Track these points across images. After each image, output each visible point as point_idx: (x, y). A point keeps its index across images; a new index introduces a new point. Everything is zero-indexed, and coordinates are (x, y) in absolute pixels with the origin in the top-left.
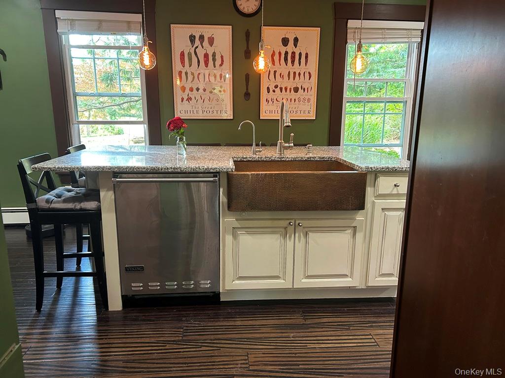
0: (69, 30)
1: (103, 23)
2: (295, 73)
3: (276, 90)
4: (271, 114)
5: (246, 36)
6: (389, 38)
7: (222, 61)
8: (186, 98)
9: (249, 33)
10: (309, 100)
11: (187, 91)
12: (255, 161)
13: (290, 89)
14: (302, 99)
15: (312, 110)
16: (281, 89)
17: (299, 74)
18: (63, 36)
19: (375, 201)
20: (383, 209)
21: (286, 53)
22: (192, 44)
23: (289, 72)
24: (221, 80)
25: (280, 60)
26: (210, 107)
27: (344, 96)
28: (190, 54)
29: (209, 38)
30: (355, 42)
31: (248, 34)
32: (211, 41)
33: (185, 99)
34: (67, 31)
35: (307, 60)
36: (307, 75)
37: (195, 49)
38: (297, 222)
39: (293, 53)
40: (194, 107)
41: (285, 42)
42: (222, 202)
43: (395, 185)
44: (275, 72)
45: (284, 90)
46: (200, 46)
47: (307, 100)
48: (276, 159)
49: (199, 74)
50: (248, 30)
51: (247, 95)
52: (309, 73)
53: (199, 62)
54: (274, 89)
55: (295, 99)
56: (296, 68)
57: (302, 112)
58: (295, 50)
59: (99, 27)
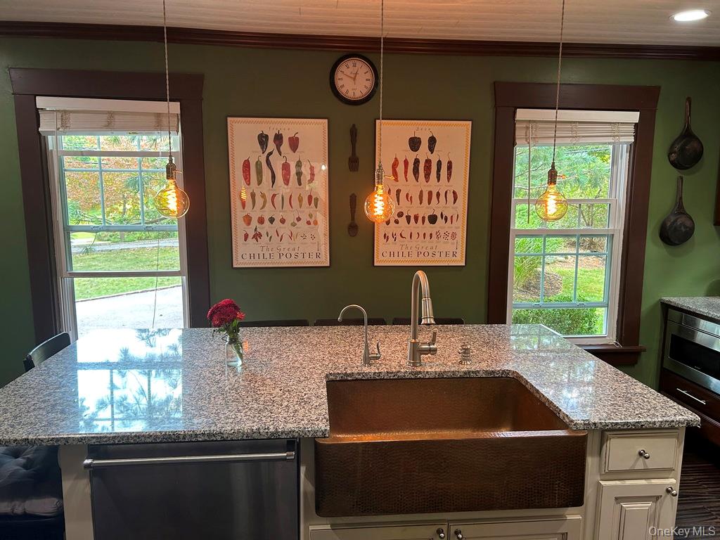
0: (58, 129)
1: (116, 117)
2: (430, 193)
3: (400, 219)
4: (392, 258)
5: (352, 135)
6: (583, 137)
7: (313, 175)
8: (251, 233)
9: (356, 130)
10: (454, 235)
11: (254, 223)
12: (368, 380)
13: (424, 218)
14: (442, 234)
15: (459, 251)
16: (408, 218)
17: (438, 195)
18: (50, 138)
19: (602, 483)
20: (616, 499)
21: (417, 162)
22: (262, 148)
23: (421, 191)
24: (310, 205)
25: (406, 172)
26: (291, 249)
27: (511, 228)
28: (258, 164)
29: (290, 139)
30: (529, 143)
31: (353, 133)
32: (294, 143)
33: (251, 236)
34: (55, 130)
35: (451, 172)
36: (450, 196)
37: (268, 157)
38: (453, 529)
39: (428, 162)
40: (265, 249)
41: (415, 144)
42: (305, 493)
43: (640, 454)
44: (398, 192)
45: (412, 220)
46: (276, 152)
47: (450, 235)
48: (408, 376)
49: (274, 196)
50: (354, 126)
51: (353, 228)
52: (454, 193)
53: (273, 177)
54: (397, 218)
55: (431, 234)
56: (433, 184)
57: (443, 255)
58: (431, 157)
59: (109, 124)
